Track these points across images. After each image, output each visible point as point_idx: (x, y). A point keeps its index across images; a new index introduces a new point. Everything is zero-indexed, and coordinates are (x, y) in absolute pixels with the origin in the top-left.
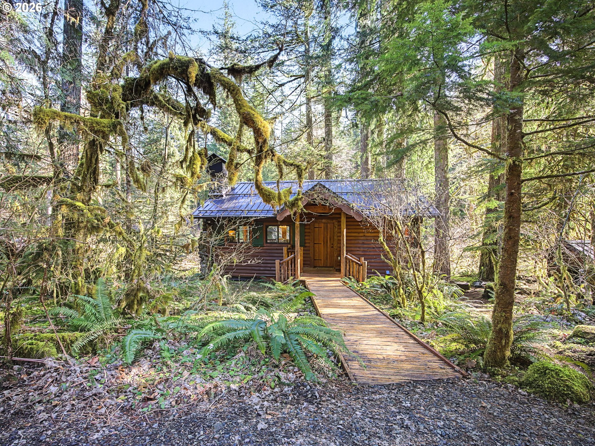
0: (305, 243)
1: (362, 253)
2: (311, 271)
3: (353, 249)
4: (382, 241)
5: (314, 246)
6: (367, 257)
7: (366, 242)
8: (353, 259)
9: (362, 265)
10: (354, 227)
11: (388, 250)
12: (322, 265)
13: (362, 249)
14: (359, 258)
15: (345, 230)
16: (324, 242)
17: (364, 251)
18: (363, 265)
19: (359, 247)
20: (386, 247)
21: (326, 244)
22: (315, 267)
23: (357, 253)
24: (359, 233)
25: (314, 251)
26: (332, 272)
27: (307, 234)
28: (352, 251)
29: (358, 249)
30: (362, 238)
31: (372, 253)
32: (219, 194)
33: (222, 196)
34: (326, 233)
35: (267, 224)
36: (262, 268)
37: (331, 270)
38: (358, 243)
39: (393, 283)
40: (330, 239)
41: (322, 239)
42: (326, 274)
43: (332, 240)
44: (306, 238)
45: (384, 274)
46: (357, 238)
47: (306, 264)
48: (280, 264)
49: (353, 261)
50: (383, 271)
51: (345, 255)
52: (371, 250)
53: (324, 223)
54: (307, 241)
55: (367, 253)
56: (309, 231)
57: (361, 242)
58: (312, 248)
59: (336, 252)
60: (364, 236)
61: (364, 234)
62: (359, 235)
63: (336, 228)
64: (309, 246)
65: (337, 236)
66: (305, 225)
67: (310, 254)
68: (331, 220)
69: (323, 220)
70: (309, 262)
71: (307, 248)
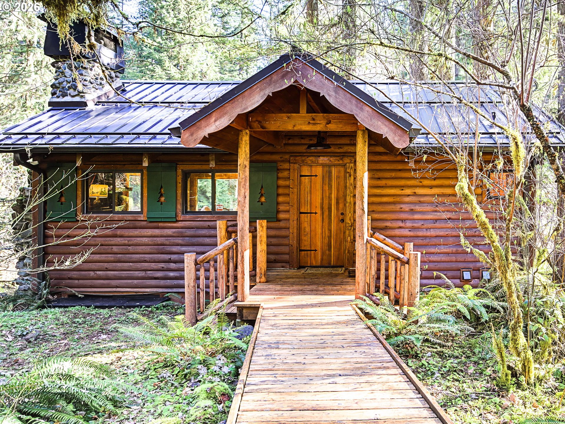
0: (278, 212)
1: (411, 234)
2: (287, 277)
3: (388, 224)
4: (466, 191)
5: (299, 220)
6: (419, 241)
7: (418, 208)
8: (386, 248)
9: (408, 262)
10: (393, 174)
11: (483, 218)
12: (319, 264)
13: (409, 224)
14: (403, 245)
15: (366, 175)
16: (322, 208)
17: (413, 228)
18: (412, 262)
19: (403, 220)
20: (479, 210)
21: (326, 213)
22: (300, 267)
23: (397, 232)
24: (402, 187)
25: (299, 229)
26: (339, 279)
27: (281, 191)
28: (386, 228)
29: (400, 224)
30: (407, 199)
31: (433, 233)
32: (77, 99)
33: (85, 104)
34: (326, 188)
35: (188, 167)
36: (172, 274)
37: (337, 275)
38: (401, 211)
39: (486, 307)
40: (338, 203)
41: (319, 201)
42: (324, 284)
43: (341, 206)
44: (281, 199)
45: (462, 283)
46: (398, 199)
47: (275, 261)
48: (196, 264)
49: (387, 254)
50: (457, 273)
51: (366, 237)
52: (430, 225)
53: (323, 165)
54: (282, 208)
55: (420, 233)
56: (287, 183)
57: (406, 207)
58: (295, 222)
59: (349, 233)
60: (415, 194)
61: (414, 191)
62: (402, 191)
63: (350, 176)
64: (288, 220)
65: (352, 195)
66: (278, 170)
67: (290, 237)
68: (338, 158)
69: (321, 158)
70: (286, 257)
71: (282, 224)
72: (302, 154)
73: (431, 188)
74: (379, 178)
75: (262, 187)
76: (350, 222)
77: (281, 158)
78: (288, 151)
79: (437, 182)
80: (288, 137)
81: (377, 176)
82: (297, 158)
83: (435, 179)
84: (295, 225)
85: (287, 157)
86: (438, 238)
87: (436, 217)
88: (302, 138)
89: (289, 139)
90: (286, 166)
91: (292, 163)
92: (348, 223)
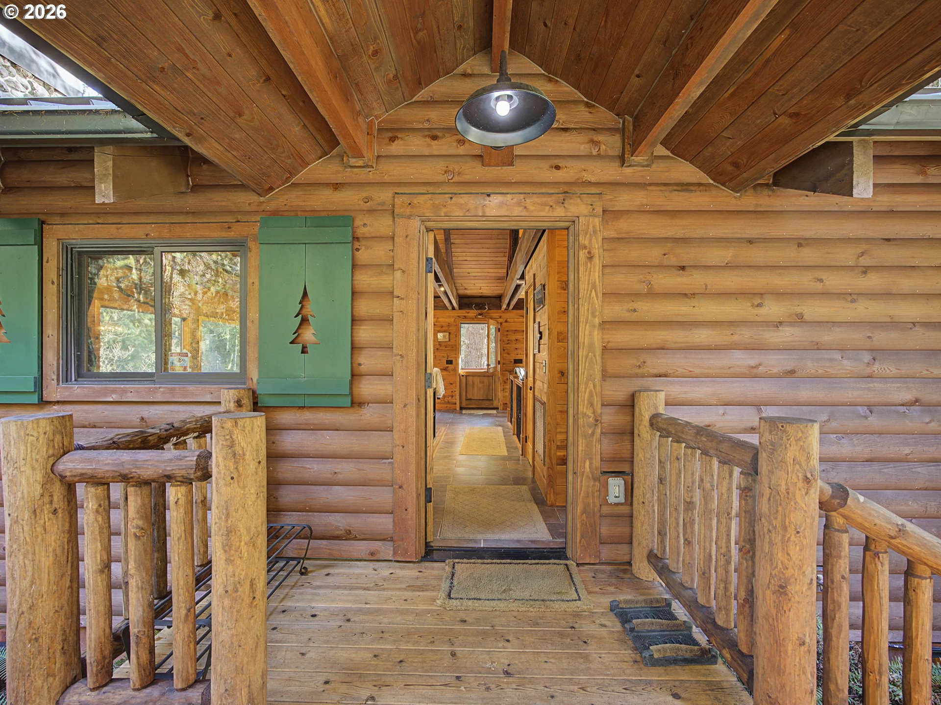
0: (356, 376)
5: (423, 402)
7: (810, 365)
27: (364, 307)
30: (774, 336)
44: (365, 334)
47: (349, 535)
56: (386, 281)
57: (772, 363)
58: (412, 410)
59: (589, 446)
60: (799, 320)
61: (798, 310)
62: (756, 311)
63: (590, 258)
64: (387, 401)
65: (597, 321)
66: (356, 239)
67: (397, 457)
68: (551, 200)
69: (495, 200)
70: (384, 523)
71: (369, 415)
72: (431, 189)
73: (853, 301)
74: (683, 268)
75: (305, 294)
76: (589, 413)
77: (367, 200)
78: (387, 179)
79: (873, 281)
80: (390, 134)
81: (673, 261)
82: (417, 200)
83: (866, 270)
84: (412, 421)
85: (384, 195)
86: (876, 466)
87: (870, 397)
88: (435, 138)
89: (393, 139)
90: (381, 225)
91: (401, 216)
92: (585, 415)
